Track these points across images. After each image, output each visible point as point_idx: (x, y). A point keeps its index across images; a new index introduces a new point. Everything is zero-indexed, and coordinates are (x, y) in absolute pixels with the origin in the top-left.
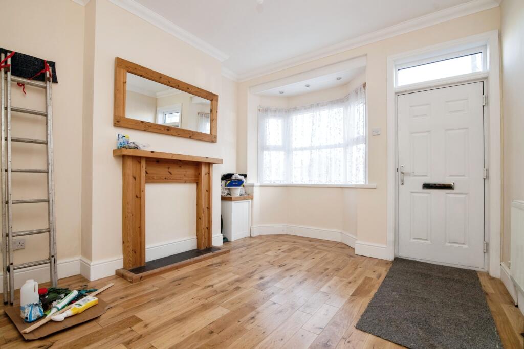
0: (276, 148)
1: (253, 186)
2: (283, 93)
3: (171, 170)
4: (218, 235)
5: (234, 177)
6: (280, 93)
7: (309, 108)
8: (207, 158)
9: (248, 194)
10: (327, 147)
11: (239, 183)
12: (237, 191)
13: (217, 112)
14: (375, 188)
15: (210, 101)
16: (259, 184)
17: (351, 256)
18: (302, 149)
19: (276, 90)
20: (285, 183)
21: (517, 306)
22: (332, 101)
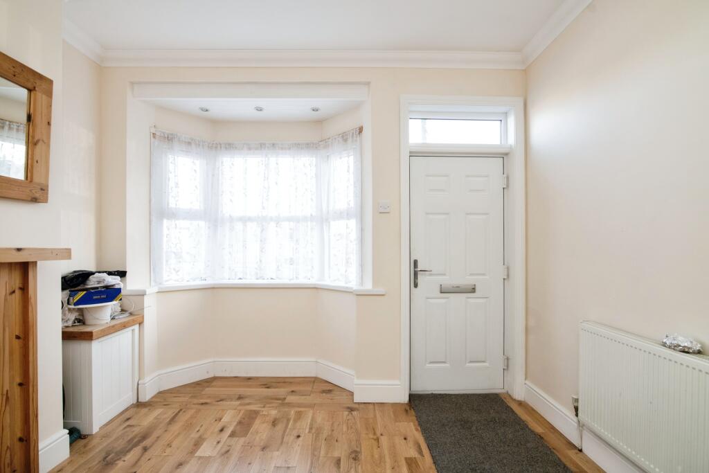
0: (191, 215)
1: (142, 295)
2: (207, 110)
4: (55, 437)
5: (92, 282)
6: (202, 109)
7: (257, 149)
8: (19, 250)
9: (131, 314)
10: (289, 219)
11: (111, 294)
12: (105, 312)
13: (49, 124)
14: (383, 295)
15: (25, 92)
16: (156, 289)
17: (351, 410)
18: (245, 220)
19: (194, 103)
20: (210, 282)
21: (581, 451)
22: (299, 144)
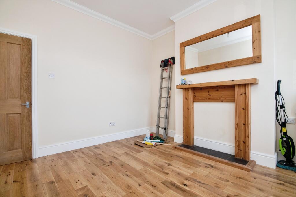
3: (210, 93)
